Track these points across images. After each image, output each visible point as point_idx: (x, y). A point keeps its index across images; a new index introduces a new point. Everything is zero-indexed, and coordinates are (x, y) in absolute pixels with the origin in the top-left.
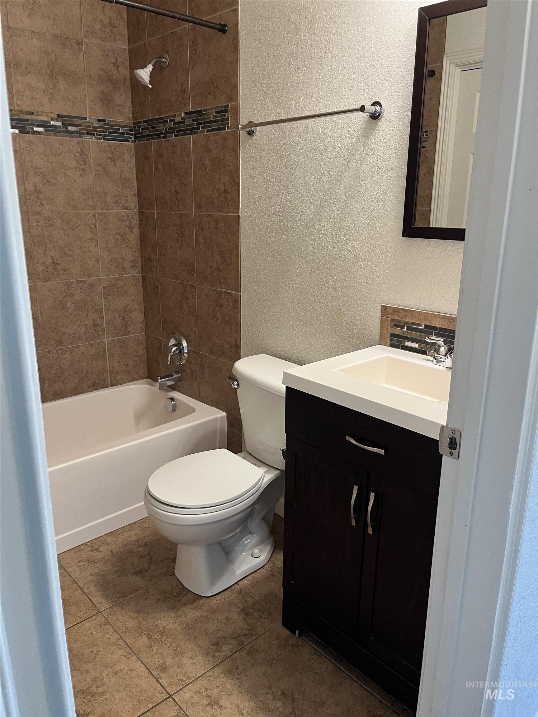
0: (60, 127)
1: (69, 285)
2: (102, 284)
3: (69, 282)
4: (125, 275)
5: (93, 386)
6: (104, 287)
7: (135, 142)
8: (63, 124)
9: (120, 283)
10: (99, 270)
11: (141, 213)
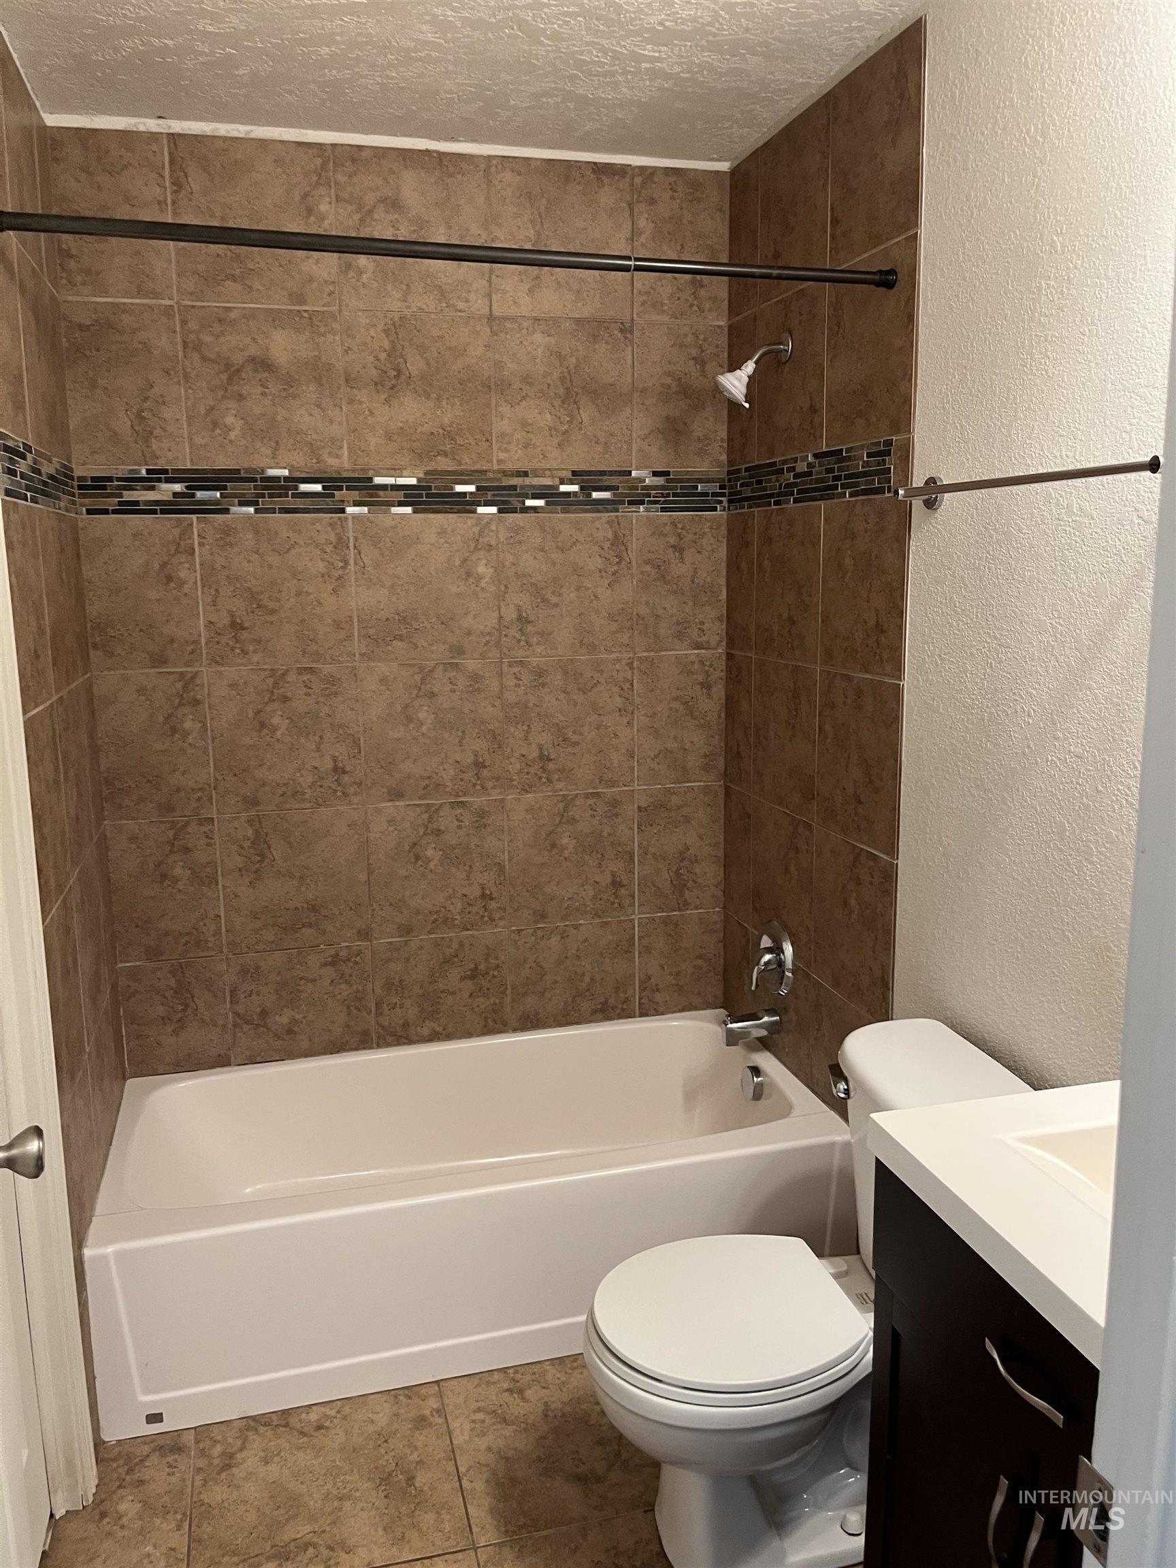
0: (575, 493)
1: (567, 802)
2: (636, 801)
3: (568, 795)
4: (687, 785)
5: (602, 1010)
6: (639, 808)
7: (729, 510)
8: (582, 488)
9: (675, 800)
10: (633, 773)
11: (730, 657)
